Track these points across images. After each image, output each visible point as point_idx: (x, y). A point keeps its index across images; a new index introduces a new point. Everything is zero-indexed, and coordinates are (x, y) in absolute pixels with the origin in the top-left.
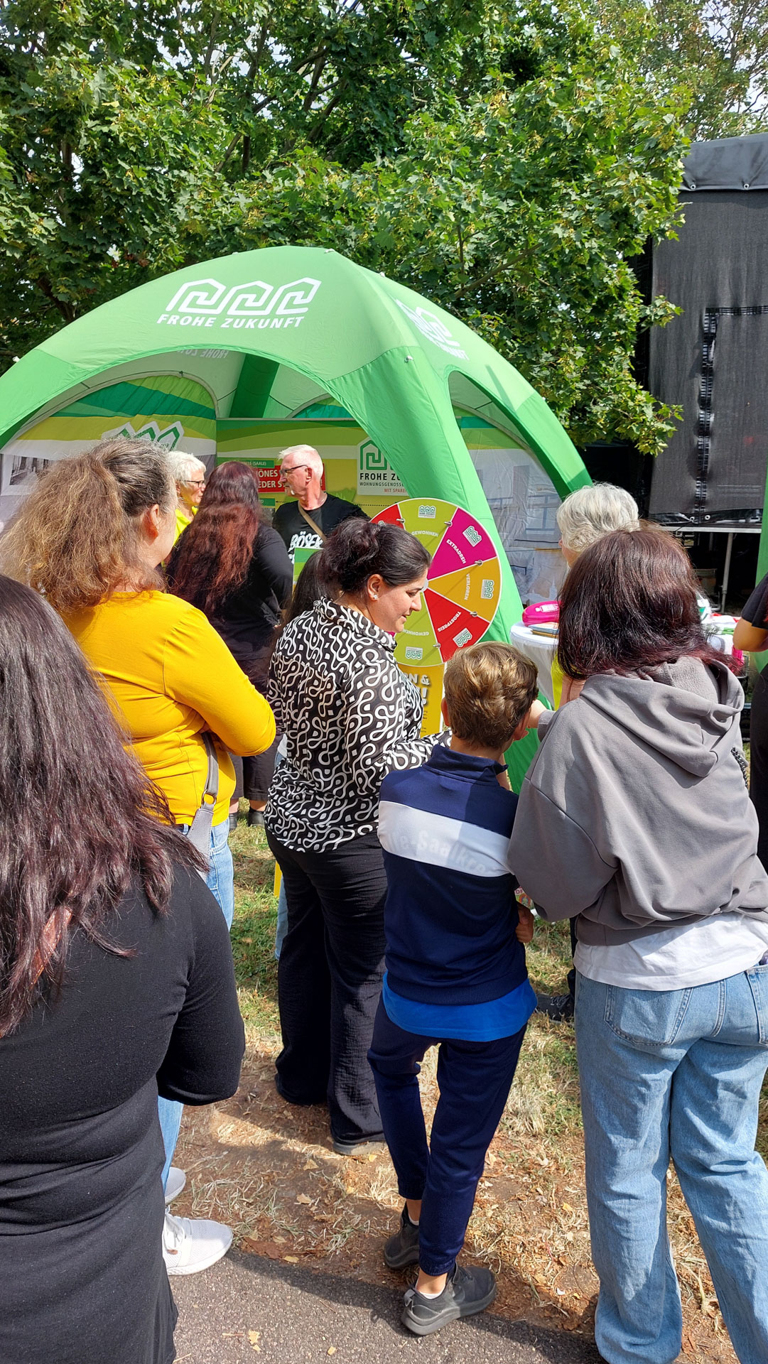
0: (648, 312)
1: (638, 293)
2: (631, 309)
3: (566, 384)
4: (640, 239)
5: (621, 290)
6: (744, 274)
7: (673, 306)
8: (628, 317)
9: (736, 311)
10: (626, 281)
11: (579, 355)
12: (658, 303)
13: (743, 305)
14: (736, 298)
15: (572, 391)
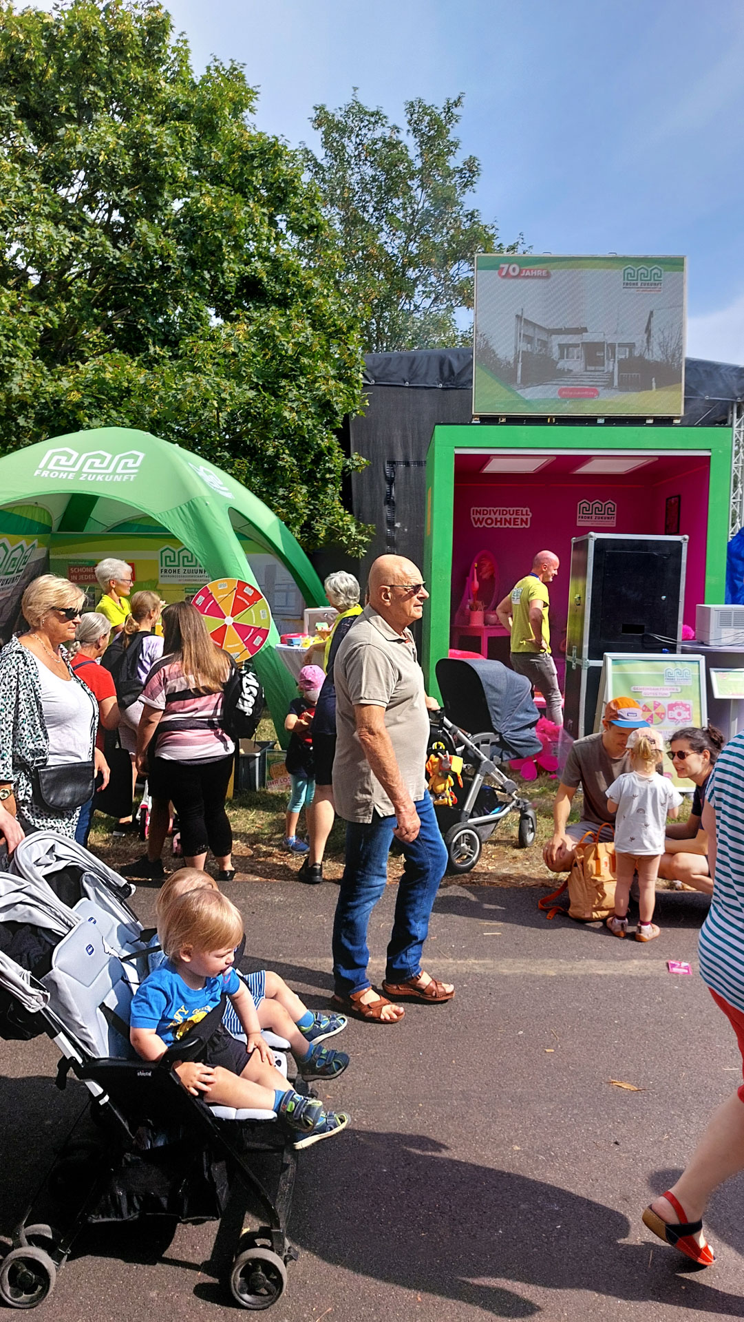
0: (348, 463)
1: (341, 450)
2: (337, 461)
3: (297, 510)
4: (340, 419)
5: (330, 449)
6: (410, 441)
7: (365, 460)
8: (335, 466)
9: (407, 464)
10: (332, 443)
11: (304, 491)
12: (354, 457)
13: (411, 460)
14: (406, 456)
15: (301, 515)
